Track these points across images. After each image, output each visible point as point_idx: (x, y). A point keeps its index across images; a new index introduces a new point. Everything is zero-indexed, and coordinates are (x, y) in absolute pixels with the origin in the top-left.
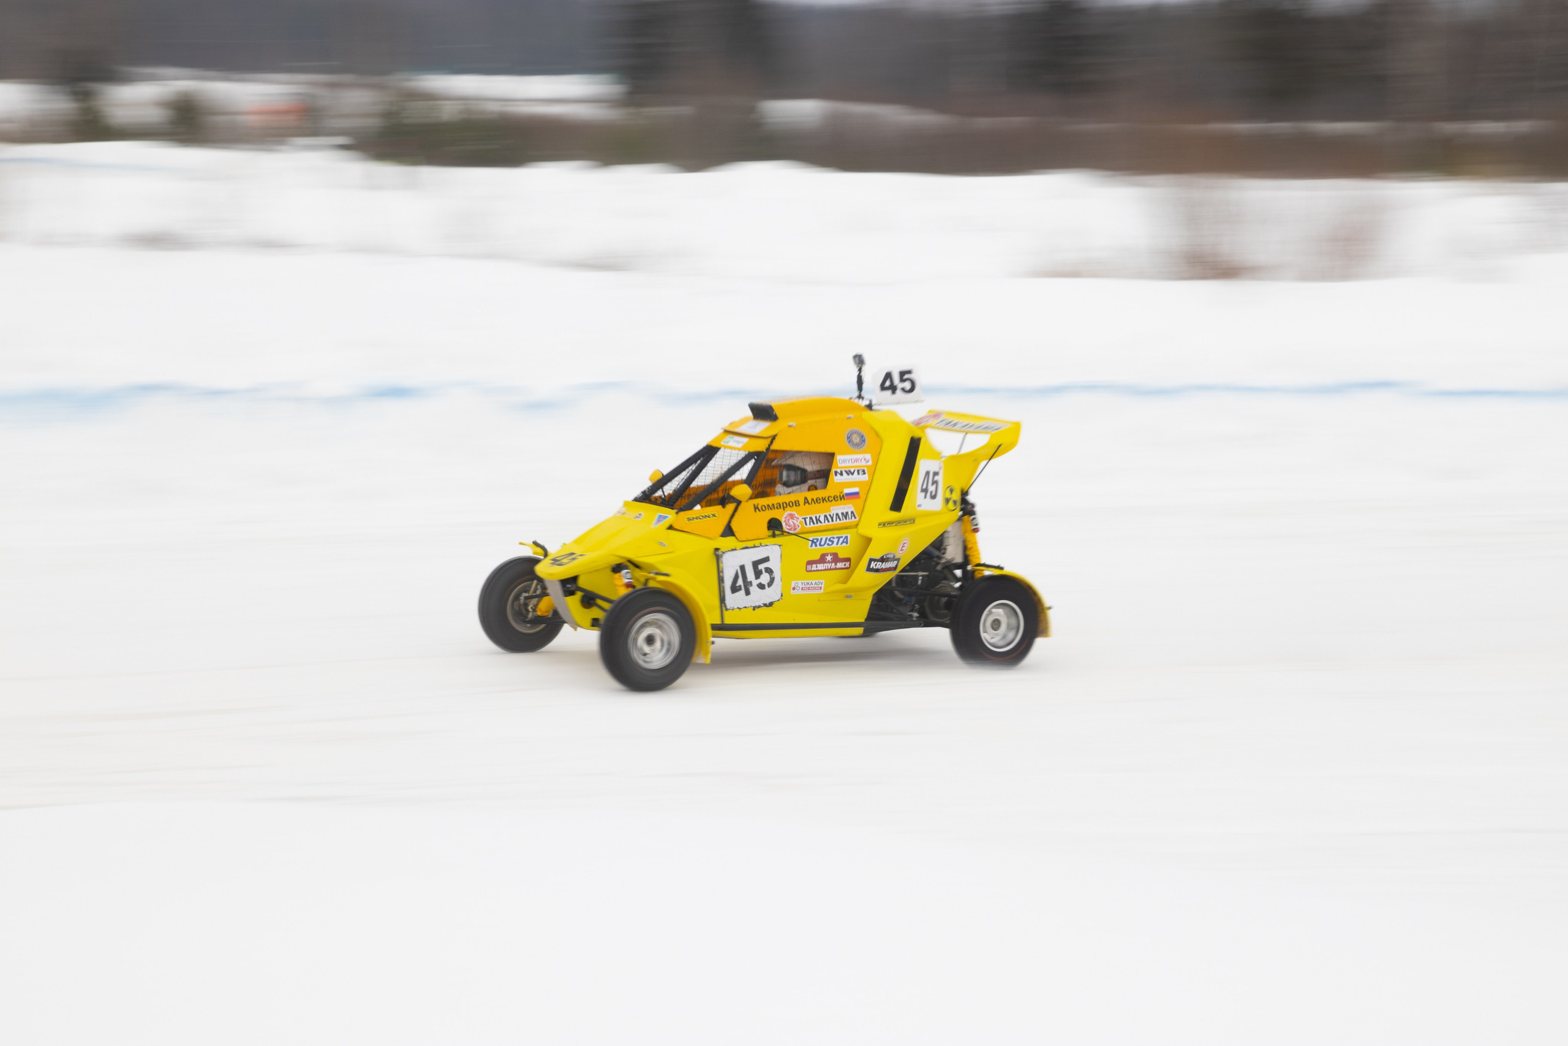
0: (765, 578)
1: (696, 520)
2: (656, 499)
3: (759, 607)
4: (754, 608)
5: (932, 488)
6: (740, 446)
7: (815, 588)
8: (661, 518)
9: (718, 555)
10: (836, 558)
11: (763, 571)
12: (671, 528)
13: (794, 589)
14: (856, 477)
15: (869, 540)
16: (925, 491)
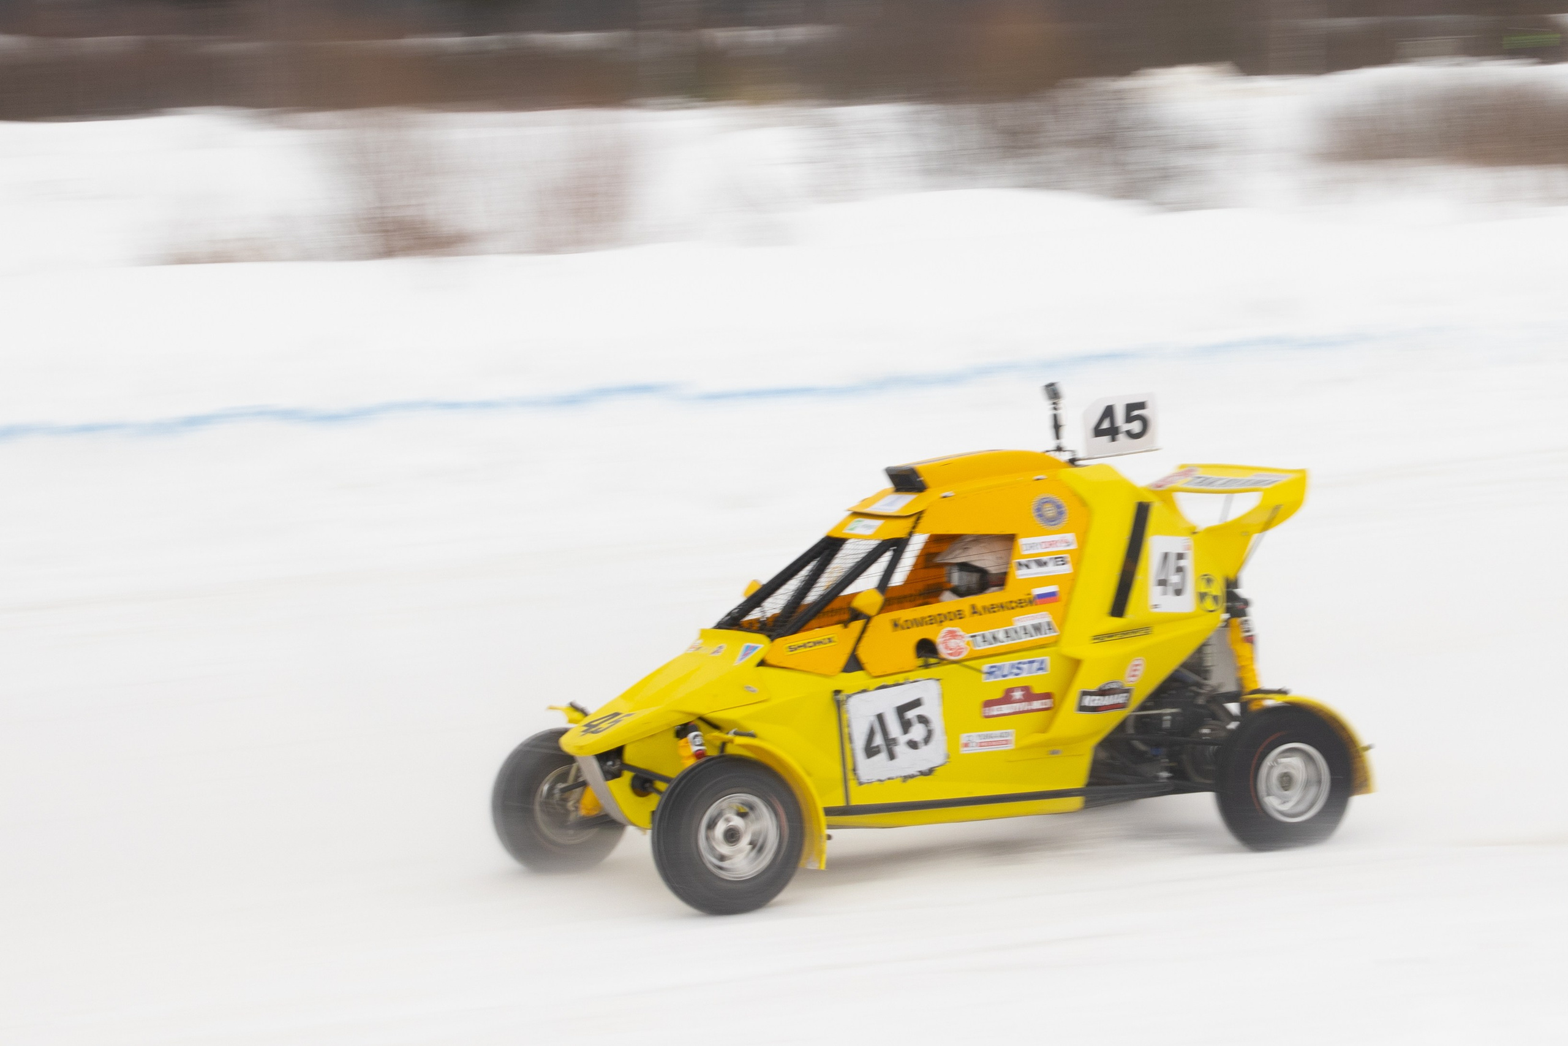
0: (917, 732)
1: (802, 650)
2: (751, 622)
3: (912, 777)
4: (906, 778)
5: (1175, 579)
6: (869, 532)
7: (999, 743)
8: (749, 650)
9: (839, 700)
10: (1029, 695)
11: (915, 720)
12: (762, 663)
13: (966, 745)
14: (1052, 569)
15: (1076, 664)
16: (1162, 583)
